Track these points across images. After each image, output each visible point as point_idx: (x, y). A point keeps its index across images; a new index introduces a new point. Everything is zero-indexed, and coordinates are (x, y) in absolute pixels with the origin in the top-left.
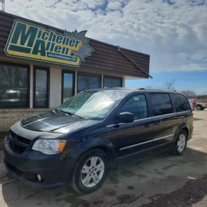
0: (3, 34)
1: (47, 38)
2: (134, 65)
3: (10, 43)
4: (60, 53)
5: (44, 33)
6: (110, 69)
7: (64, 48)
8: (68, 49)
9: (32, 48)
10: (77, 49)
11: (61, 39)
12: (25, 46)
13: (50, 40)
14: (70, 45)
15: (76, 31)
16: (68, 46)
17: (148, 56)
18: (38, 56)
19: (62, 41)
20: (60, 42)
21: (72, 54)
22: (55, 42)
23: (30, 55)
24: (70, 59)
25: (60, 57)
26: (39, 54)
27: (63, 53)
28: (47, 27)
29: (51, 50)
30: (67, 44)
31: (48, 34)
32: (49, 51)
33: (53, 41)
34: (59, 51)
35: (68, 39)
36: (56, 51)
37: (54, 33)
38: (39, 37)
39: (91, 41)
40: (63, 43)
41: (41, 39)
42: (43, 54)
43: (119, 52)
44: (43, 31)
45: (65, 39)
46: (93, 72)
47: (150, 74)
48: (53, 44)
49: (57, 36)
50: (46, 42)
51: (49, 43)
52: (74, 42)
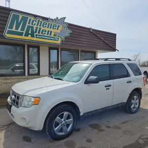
0: (2, 22)
1: (35, 24)
2: (104, 42)
3: (8, 29)
4: (46, 35)
5: (33, 21)
6: (85, 45)
7: (48, 31)
8: (51, 32)
9: (24, 32)
10: (59, 31)
11: (46, 24)
12: (19, 30)
13: (37, 25)
14: (53, 28)
15: (57, 18)
16: (51, 29)
17: (115, 35)
18: (29, 38)
19: (47, 26)
20: (46, 26)
21: (55, 35)
22: (41, 27)
23: (23, 37)
24: (53, 39)
25: (45, 38)
26: (30, 36)
27: (48, 34)
28: (35, 16)
29: (39, 33)
30: (50, 28)
31: (36, 21)
32: (37, 34)
33: (40, 26)
34: (45, 34)
35: (51, 24)
36: (42, 33)
37: (41, 20)
38: (29, 23)
39: (69, 24)
40: (48, 28)
41: (31, 25)
42: (33, 36)
43: (92, 32)
44: (33, 19)
45: (49, 24)
46: (72, 48)
47: (116, 48)
48: (40, 28)
49: (43, 22)
50: (35, 27)
51: (37, 28)
52: (56, 26)
